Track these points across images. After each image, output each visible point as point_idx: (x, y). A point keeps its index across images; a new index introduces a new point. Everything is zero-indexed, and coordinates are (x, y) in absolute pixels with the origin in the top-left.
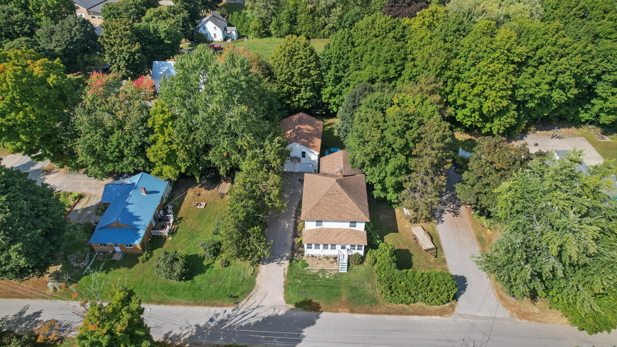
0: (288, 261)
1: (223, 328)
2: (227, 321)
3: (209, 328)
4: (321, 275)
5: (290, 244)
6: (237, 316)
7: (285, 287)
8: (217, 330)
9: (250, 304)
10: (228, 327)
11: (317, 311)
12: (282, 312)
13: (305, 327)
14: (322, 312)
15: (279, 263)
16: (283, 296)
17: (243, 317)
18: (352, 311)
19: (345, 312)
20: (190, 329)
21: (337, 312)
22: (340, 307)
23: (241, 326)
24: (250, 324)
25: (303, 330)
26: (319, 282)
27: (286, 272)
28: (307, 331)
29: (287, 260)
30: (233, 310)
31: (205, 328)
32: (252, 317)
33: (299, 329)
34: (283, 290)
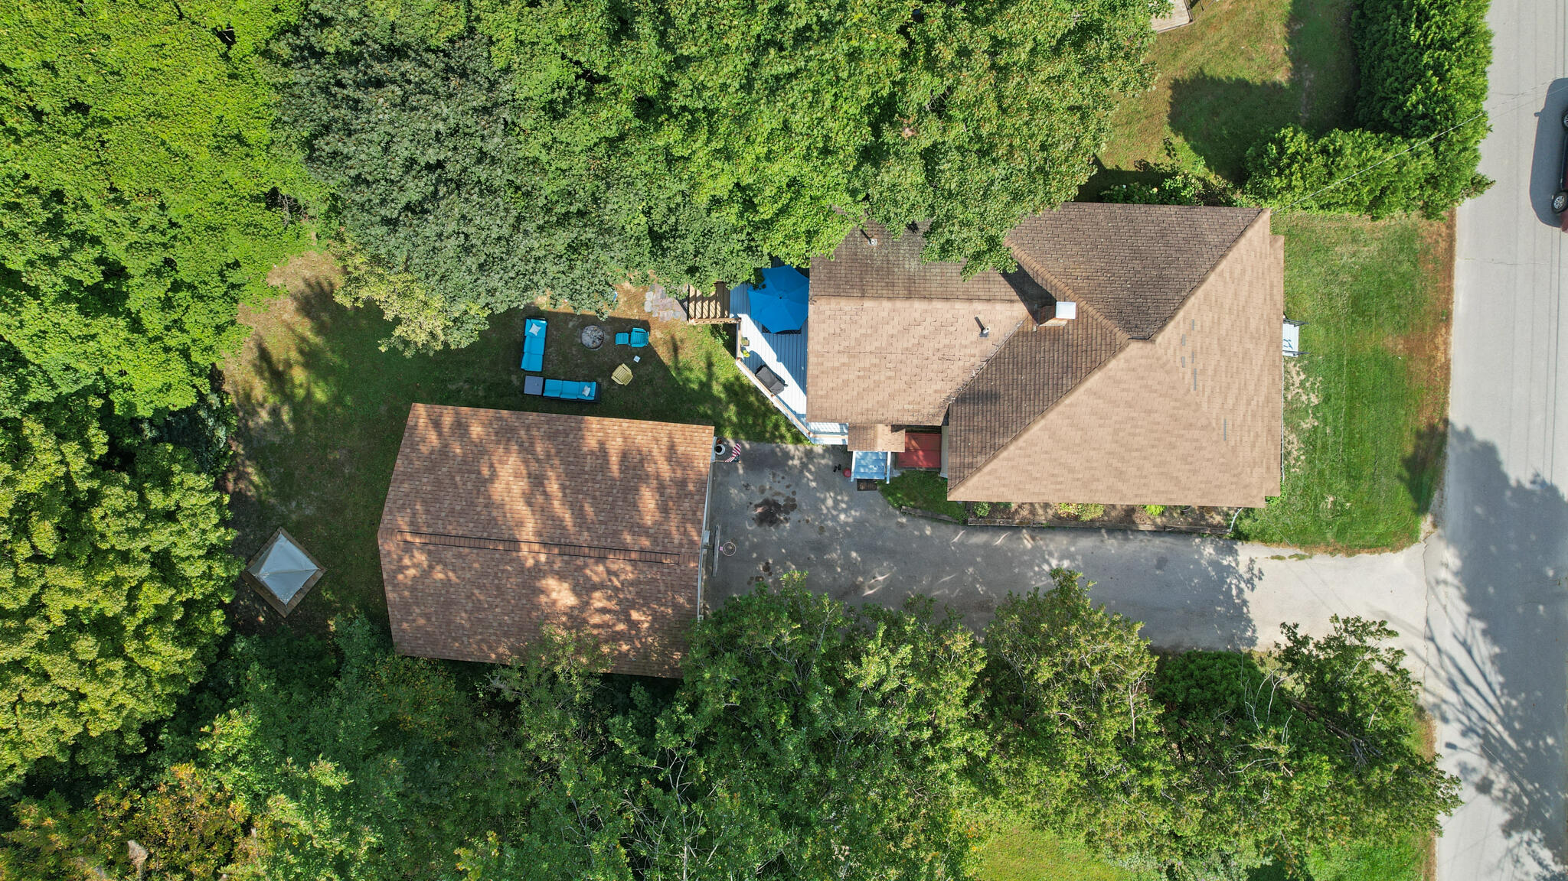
0: (1239, 546)
1: (1511, 742)
2: (1486, 736)
3: (1515, 787)
4: (1307, 424)
5: (1160, 545)
6: (1467, 704)
7: (1351, 551)
8: (1521, 760)
9: (1420, 665)
10: (1508, 727)
11: (1444, 435)
12: (1450, 557)
13: (1504, 478)
14: (1446, 422)
15: (1250, 582)
16: (1388, 556)
17: (1468, 682)
18: (1445, 318)
19: (1446, 343)
20: (1522, 852)
21: (1446, 368)
22: (1431, 360)
23: (1503, 686)
24: (1495, 659)
25: (1513, 482)
26: (1335, 430)
27: (1287, 551)
28: (1517, 471)
29: (1233, 552)
30: (1445, 720)
31: (1516, 801)
32: (1470, 652)
33: (1508, 494)
34: (1365, 558)
